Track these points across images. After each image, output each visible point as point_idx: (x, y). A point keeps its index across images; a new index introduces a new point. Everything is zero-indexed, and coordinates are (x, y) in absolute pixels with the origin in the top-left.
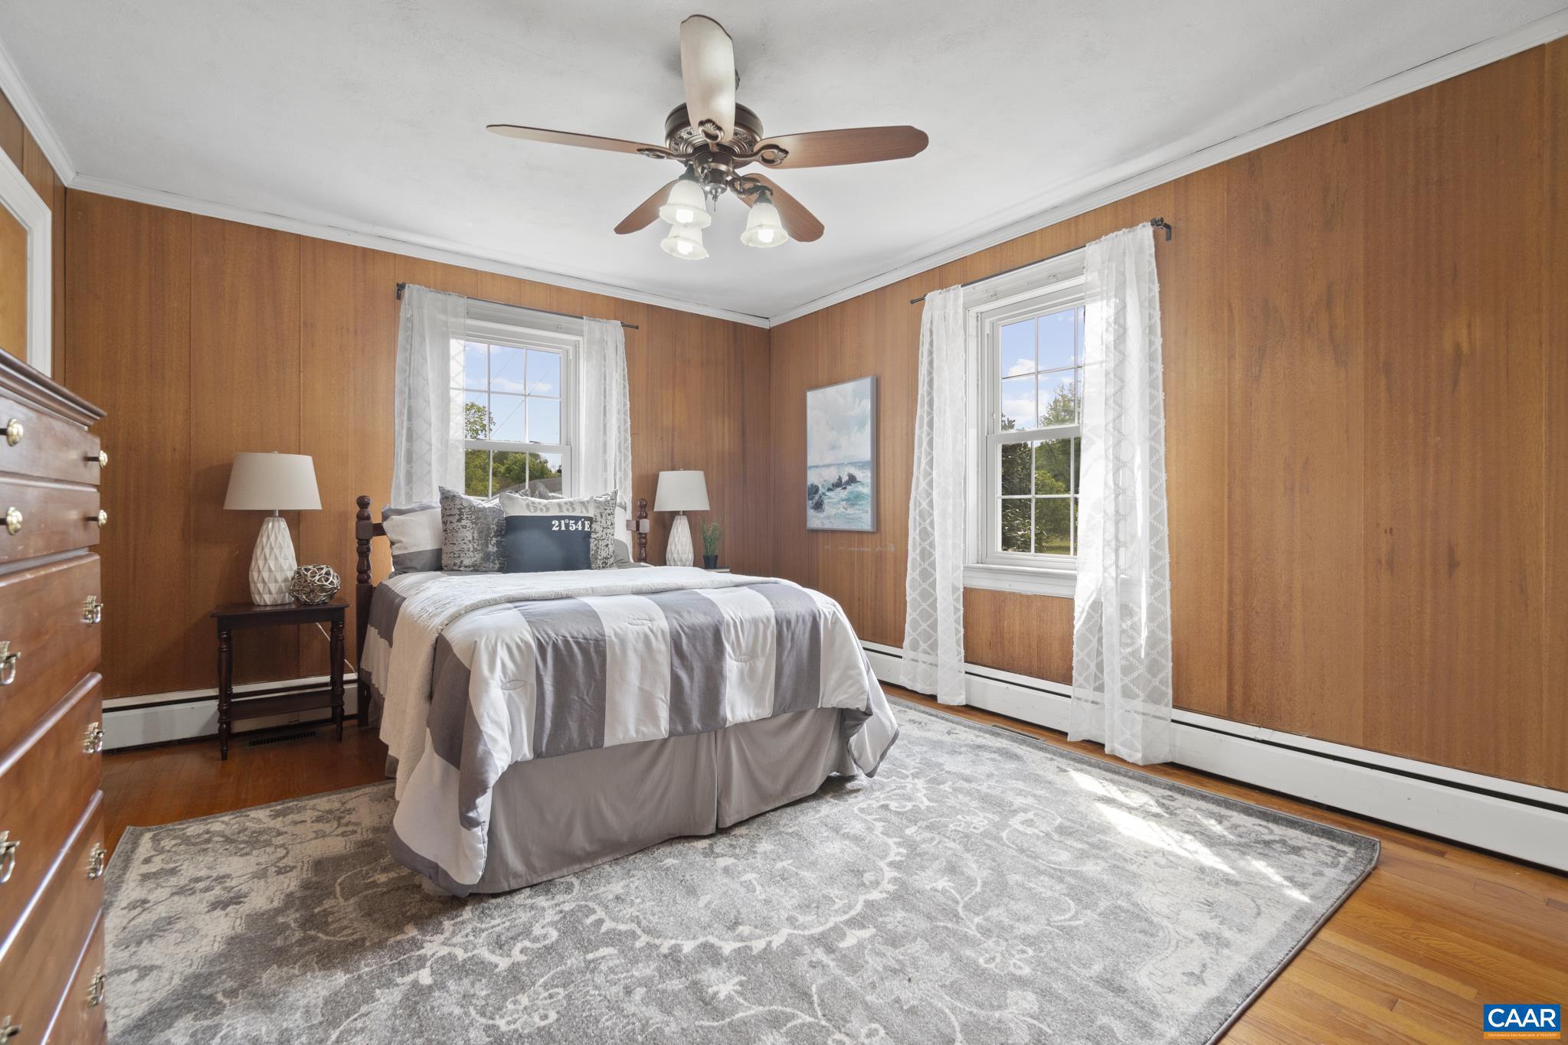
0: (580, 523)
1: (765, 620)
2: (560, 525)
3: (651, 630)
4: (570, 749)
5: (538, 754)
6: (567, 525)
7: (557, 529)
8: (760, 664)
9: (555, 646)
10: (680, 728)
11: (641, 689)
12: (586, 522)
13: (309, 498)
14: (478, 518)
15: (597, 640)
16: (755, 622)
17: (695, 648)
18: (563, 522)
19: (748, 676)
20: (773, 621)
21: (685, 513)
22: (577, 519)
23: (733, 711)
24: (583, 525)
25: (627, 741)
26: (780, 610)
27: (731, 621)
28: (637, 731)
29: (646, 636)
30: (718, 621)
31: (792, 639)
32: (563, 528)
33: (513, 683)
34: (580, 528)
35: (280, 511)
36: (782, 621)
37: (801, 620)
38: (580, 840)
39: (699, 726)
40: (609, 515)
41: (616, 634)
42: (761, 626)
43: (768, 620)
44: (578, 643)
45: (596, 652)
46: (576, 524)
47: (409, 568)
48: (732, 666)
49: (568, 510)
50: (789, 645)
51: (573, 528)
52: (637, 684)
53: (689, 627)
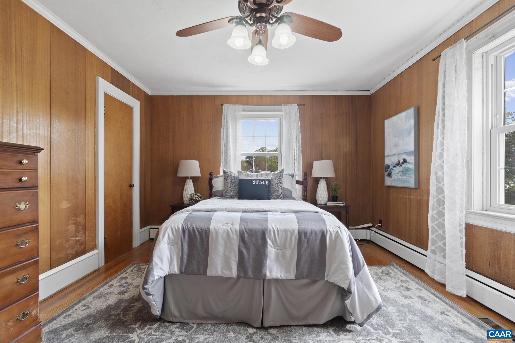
0: (264, 182)
1: (292, 231)
2: (256, 182)
3: (231, 229)
4: (193, 273)
5: (181, 272)
6: (259, 182)
7: (255, 184)
8: (288, 252)
9: (189, 230)
10: (242, 275)
11: (224, 254)
12: (267, 181)
13: (197, 173)
14: (232, 179)
15: (206, 231)
16: (286, 231)
17: (251, 240)
18: (257, 181)
19: (280, 258)
20: (296, 232)
21: (324, 178)
22: (263, 180)
23: (270, 272)
24: (265, 182)
25: (217, 275)
26: (301, 227)
27: (272, 230)
28: (222, 272)
29: (228, 231)
30: (265, 229)
31: (308, 242)
32: (257, 183)
33: (172, 243)
34: (264, 184)
35: (190, 177)
36: (302, 232)
37: (314, 234)
38: (200, 310)
39: (252, 276)
40: (279, 178)
41: (215, 229)
42: (289, 234)
43: (294, 231)
44: (198, 231)
45: (205, 235)
46: (262, 182)
47: (216, 195)
48: (271, 251)
49: (260, 177)
50: (306, 245)
51: (261, 183)
52: (223, 251)
53: (249, 230)
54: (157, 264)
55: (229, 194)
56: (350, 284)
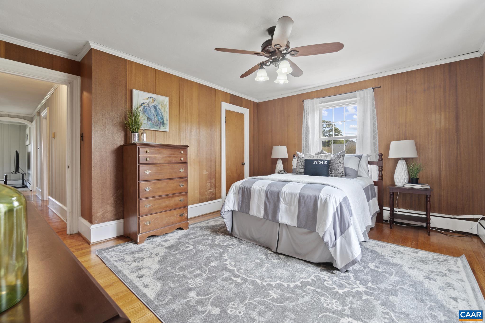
0: (323, 162)
1: (295, 194)
2: (316, 162)
3: (261, 189)
4: (243, 212)
5: (239, 211)
6: (318, 162)
7: (315, 163)
8: (293, 208)
9: (242, 188)
10: (266, 217)
11: (258, 204)
12: (325, 162)
13: (285, 155)
15: (249, 189)
16: (292, 194)
17: (271, 197)
18: (317, 161)
19: (288, 211)
20: (298, 195)
21: (404, 159)
22: (322, 160)
23: (281, 219)
24: (324, 162)
25: (254, 215)
26: (302, 192)
27: (283, 192)
28: (256, 214)
29: (260, 190)
30: (279, 191)
31: (305, 203)
32: (317, 163)
33: (235, 194)
34: (323, 163)
35: (281, 158)
36: (301, 196)
37: (309, 198)
38: (248, 234)
39: (271, 219)
40: (338, 159)
41: (254, 188)
42: (293, 196)
43: (296, 194)
44: (246, 188)
45: (249, 191)
46: (321, 162)
48: (282, 206)
49: (320, 158)
50: (303, 205)
51: (320, 163)
52: (257, 202)
53: (271, 191)
54: (226, 203)
55: (299, 171)
56: (324, 234)
